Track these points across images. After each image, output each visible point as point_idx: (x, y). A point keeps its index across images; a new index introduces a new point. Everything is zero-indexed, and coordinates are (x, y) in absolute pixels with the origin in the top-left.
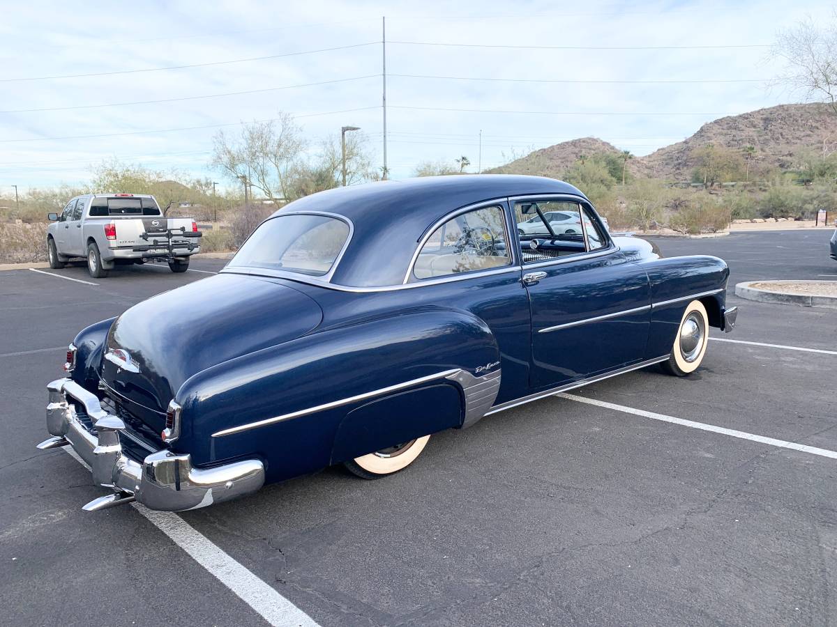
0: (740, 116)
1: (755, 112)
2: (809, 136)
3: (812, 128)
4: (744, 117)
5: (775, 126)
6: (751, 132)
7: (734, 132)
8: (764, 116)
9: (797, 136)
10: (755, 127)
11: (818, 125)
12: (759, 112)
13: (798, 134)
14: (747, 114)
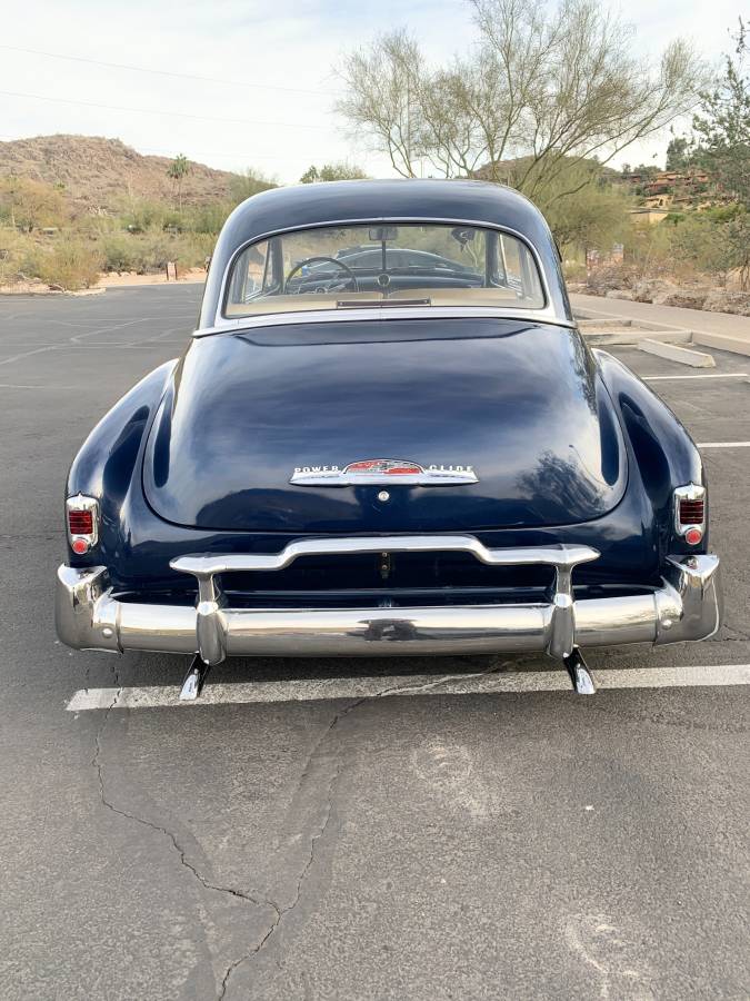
0: (15, 143)
1: (31, 140)
2: (97, 176)
3: (99, 168)
4: (21, 144)
5: (58, 160)
6: (30, 165)
7: (11, 163)
8: (43, 147)
9: (84, 175)
10: (35, 159)
11: (104, 164)
12: (35, 140)
13: (85, 173)
14: (22, 141)
